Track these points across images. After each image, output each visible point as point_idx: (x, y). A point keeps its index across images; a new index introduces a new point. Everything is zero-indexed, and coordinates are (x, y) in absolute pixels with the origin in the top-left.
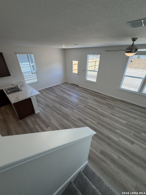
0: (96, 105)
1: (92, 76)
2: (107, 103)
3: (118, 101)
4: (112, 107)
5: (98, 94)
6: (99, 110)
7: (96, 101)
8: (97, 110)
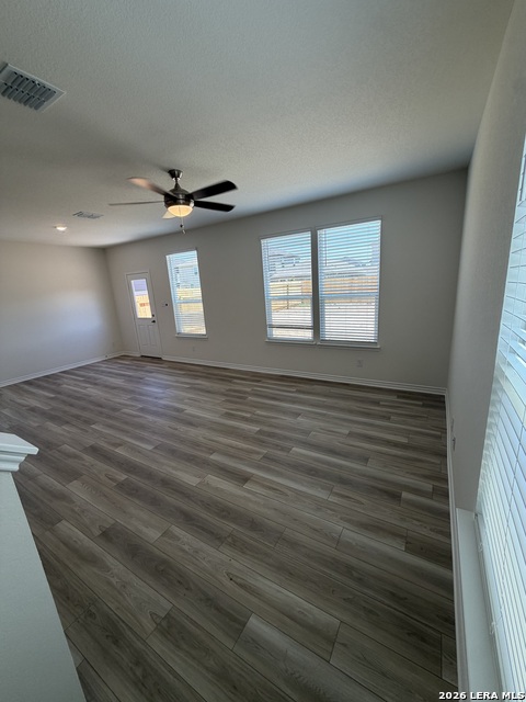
0: (189, 399)
1: (191, 316)
2: (230, 390)
3: (271, 379)
4: (238, 397)
5: (216, 372)
6: (190, 410)
7: (195, 389)
8: (182, 411)
